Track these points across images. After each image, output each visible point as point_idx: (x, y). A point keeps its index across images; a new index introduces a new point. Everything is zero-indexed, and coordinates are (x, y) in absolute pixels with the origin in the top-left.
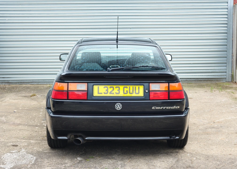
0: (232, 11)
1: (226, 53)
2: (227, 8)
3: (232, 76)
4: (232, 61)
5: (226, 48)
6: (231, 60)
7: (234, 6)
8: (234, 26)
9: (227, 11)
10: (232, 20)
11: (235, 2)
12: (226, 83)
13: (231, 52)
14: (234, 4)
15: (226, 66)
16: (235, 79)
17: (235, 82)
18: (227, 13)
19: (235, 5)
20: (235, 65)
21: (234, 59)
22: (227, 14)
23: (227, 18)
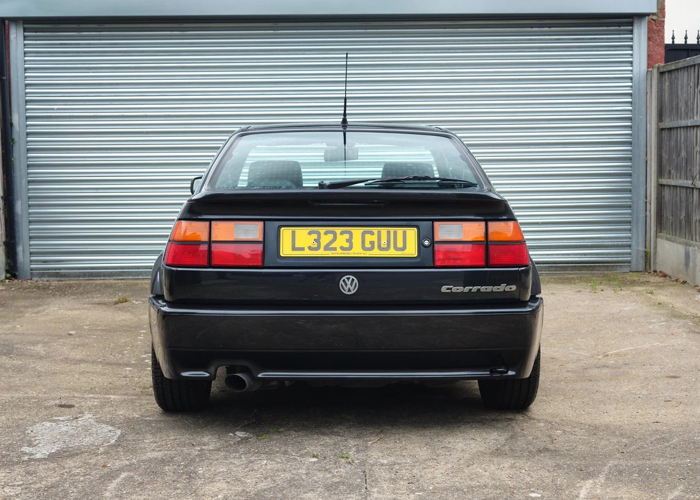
0: (643, 85)
1: (630, 195)
2: (631, 78)
3: (647, 256)
4: (644, 215)
5: (630, 182)
6: (642, 215)
7: (649, 73)
8: (651, 124)
9: (631, 87)
10: (644, 109)
11: (651, 62)
12: (631, 273)
13: (643, 193)
14: (648, 68)
15: (630, 230)
16: (655, 264)
17: (655, 271)
18: (631, 91)
19: (651, 69)
20: (652, 226)
21: (650, 211)
22: (631, 95)
23: (631, 103)
